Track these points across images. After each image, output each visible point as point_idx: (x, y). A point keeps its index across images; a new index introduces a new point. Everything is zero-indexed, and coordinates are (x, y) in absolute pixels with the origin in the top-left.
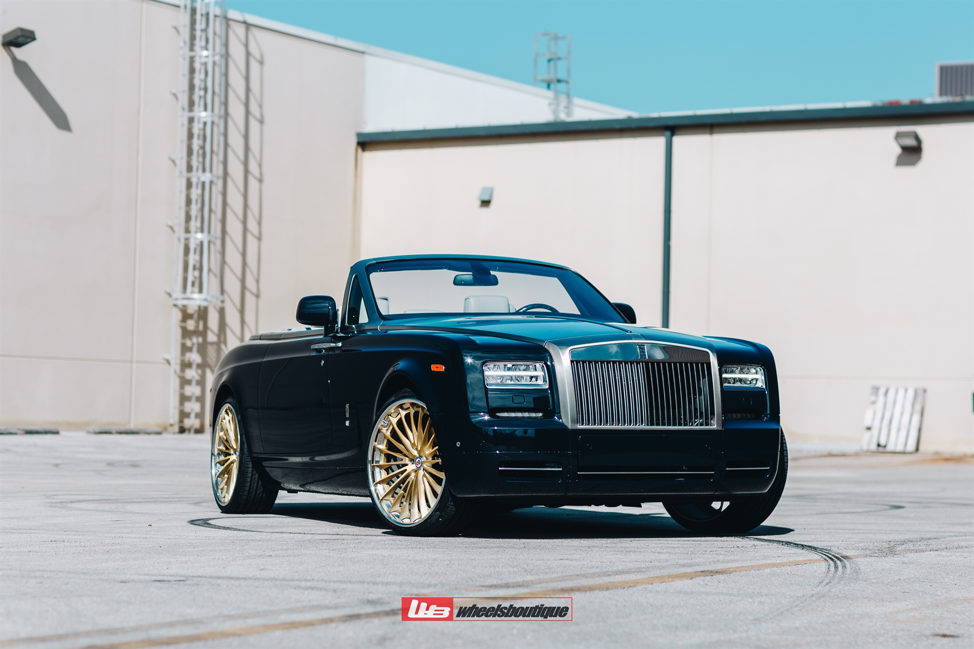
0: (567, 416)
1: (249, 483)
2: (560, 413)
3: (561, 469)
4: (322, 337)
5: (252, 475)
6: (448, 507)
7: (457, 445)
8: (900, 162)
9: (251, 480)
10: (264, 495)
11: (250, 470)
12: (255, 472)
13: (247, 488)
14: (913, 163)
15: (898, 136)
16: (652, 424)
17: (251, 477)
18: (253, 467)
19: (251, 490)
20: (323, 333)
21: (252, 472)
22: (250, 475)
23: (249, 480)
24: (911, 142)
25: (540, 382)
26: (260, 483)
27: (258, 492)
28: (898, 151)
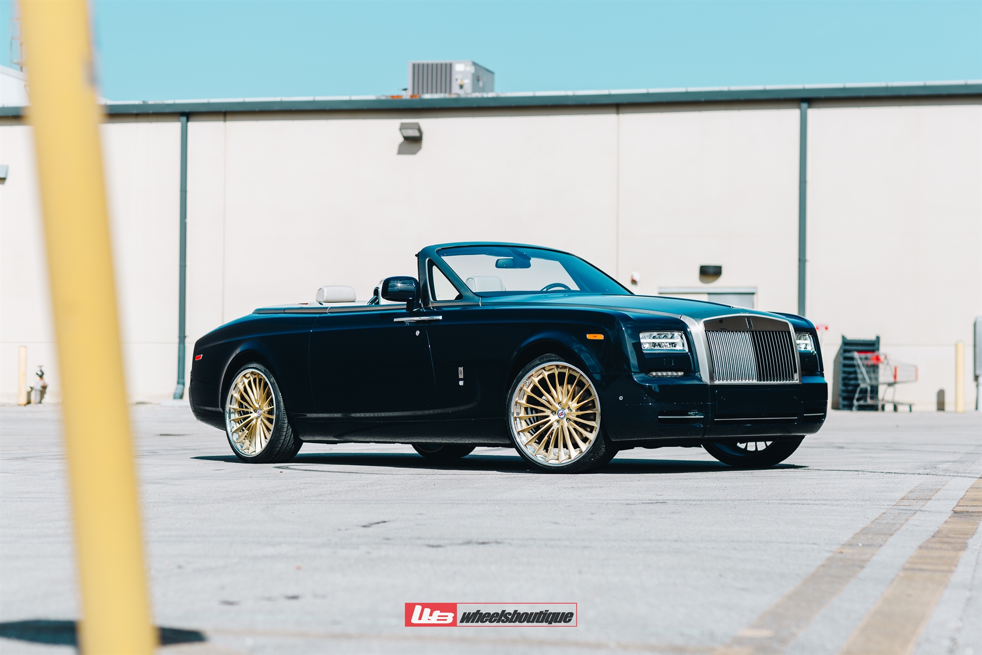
0: (705, 375)
1: (284, 437)
2: (699, 372)
3: (703, 417)
4: (405, 311)
5: (287, 430)
6: (601, 449)
7: (620, 399)
8: (401, 151)
9: (286, 434)
10: (293, 447)
11: (286, 425)
12: (289, 427)
13: (282, 441)
14: (414, 153)
15: (403, 127)
16: (760, 380)
17: (286, 431)
18: (288, 423)
19: (285, 443)
20: (405, 307)
21: (287, 427)
22: (285, 430)
23: (284, 434)
24: (414, 133)
25: (679, 347)
26: (292, 436)
27: (290, 444)
28: (401, 139)
